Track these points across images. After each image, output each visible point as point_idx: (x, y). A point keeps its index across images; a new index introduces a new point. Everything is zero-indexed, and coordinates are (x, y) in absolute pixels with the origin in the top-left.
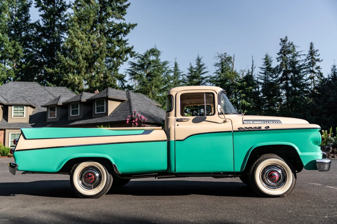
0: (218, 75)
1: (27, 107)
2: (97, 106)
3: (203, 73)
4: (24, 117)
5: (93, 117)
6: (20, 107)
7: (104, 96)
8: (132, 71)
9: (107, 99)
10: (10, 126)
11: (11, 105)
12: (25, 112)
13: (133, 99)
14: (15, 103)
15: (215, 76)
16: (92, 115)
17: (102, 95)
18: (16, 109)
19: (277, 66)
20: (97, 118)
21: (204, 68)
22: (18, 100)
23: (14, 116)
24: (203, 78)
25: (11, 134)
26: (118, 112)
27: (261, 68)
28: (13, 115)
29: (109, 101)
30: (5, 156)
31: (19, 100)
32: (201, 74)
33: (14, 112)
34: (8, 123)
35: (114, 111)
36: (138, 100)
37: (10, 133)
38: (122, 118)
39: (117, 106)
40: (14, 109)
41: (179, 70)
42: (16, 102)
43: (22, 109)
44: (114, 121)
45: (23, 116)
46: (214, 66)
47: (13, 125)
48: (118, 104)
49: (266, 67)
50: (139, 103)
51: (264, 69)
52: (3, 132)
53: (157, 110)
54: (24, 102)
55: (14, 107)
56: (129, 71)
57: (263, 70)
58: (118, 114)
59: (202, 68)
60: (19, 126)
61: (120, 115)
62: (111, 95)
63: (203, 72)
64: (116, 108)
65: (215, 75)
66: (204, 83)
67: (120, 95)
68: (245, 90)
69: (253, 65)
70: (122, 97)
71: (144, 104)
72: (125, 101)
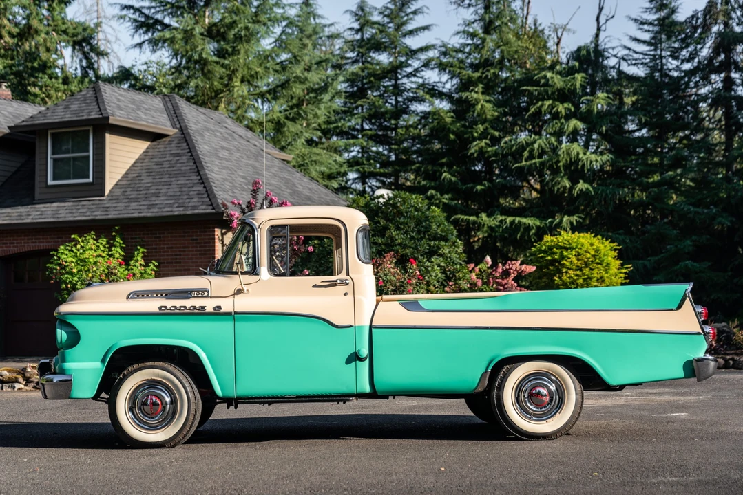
0: (470, 41)
2: (53, 153)
3: (411, 33)
5: (37, 196)
7: (89, 114)
8: (142, 13)
9: (103, 126)
13: (198, 131)
15: (457, 46)
16: (33, 188)
17: (75, 113)
19: (693, 17)
20: (55, 205)
21: (415, 13)
24: (412, 53)
26: (147, 181)
27: (636, 20)
29: (108, 136)
32: (404, 35)
35: (125, 176)
36: (216, 136)
38: (171, 205)
39: (137, 156)
41: (320, 16)
44: (136, 215)
46: (454, 7)
48: (140, 147)
49: (655, 17)
50: (223, 148)
51: (651, 24)
53: (287, 176)
56: (130, 13)
57: (646, 27)
58: (148, 189)
59: (409, 11)
61: (157, 195)
62: (118, 112)
63: (410, 27)
64: (133, 166)
65: (456, 41)
66: (417, 70)
67: (145, 114)
68: (577, 106)
69: (601, 9)
70: (157, 123)
71: (238, 150)
72: (165, 136)
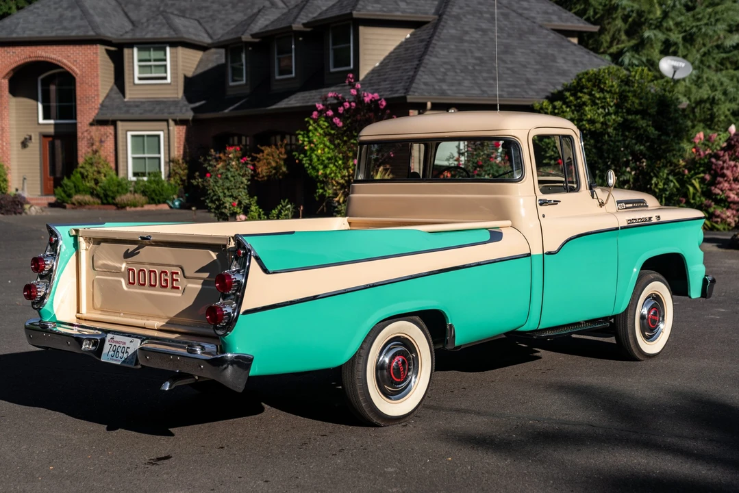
1: (174, 50)
4: (169, 80)
5: (326, 81)
6: (155, 49)
7: (346, 10)
9: (357, 21)
10: (127, 112)
11: (131, 45)
12: (168, 63)
14: (139, 35)
16: (323, 74)
17: (344, 8)
18: (145, 55)
22: (151, 27)
23: (140, 79)
25: (133, 136)
28: (137, 74)
30: (109, 204)
31: (154, 26)
33: (140, 66)
34: (126, 100)
35: (382, 62)
37: (129, 134)
39: (398, 43)
40: (138, 55)
42: (144, 33)
43: (159, 55)
45: (165, 78)
47: (137, 106)
52: (110, 129)
54: (165, 34)
55: (139, 50)
60: (151, 111)
62: (371, 6)
64: (392, 52)
70: (417, 11)
72: (426, 23)
